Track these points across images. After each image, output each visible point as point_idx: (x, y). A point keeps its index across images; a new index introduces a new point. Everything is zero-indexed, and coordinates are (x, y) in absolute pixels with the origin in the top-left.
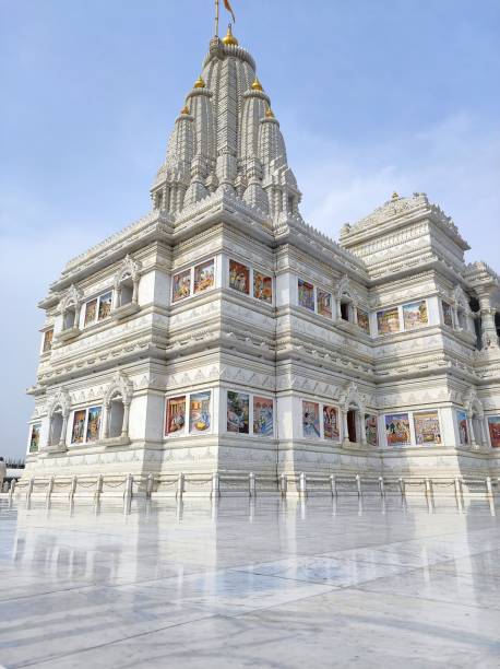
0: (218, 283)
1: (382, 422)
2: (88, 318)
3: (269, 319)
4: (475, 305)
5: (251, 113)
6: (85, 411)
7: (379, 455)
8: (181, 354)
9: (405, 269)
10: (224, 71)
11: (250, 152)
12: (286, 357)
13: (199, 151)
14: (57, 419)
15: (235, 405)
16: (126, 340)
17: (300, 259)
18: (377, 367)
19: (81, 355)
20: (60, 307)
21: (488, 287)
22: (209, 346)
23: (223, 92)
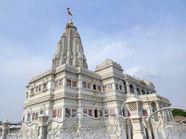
0: (64, 84)
1: (104, 112)
2: (36, 91)
3: (76, 91)
4: (125, 84)
5: (75, 41)
6: (35, 113)
7: (103, 120)
8: (56, 100)
9: (108, 77)
10: (69, 31)
11: (75, 50)
12: (79, 99)
13: (63, 50)
14: (29, 115)
15: (67, 111)
16: (44, 97)
17: (83, 77)
18: (103, 99)
19: (34, 100)
20: (30, 88)
21: (127, 80)
22: (62, 98)
23: (69, 36)
